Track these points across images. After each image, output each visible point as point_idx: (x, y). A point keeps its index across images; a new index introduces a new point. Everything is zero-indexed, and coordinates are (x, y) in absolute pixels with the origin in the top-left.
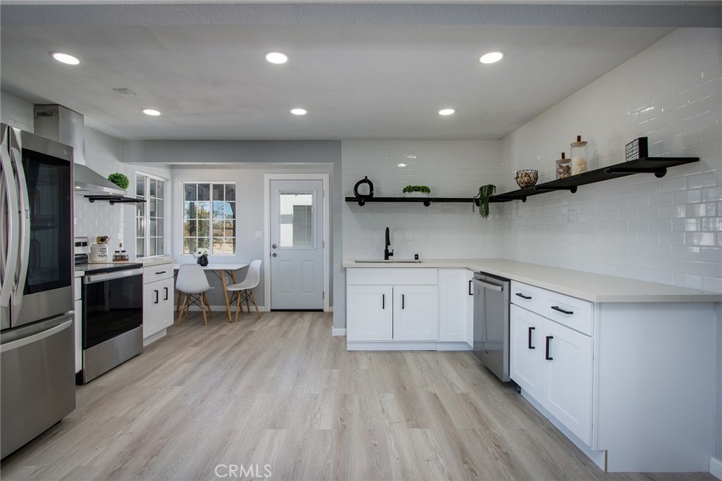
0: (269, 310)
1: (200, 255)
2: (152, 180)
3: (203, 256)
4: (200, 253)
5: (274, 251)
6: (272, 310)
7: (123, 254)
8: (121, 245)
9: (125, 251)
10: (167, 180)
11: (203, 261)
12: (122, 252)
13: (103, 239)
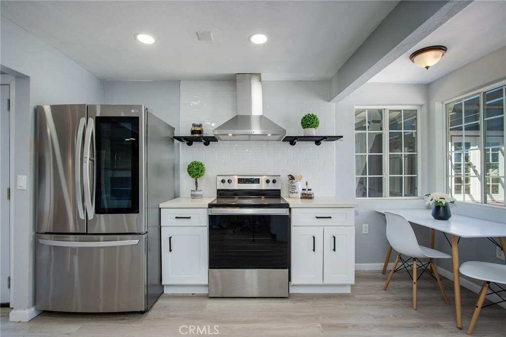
4: (432, 199)
7: (309, 192)
8: (307, 184)
9: (311, 190)
11: (442, 213)
12: (309, 190)
13: (292, 178)
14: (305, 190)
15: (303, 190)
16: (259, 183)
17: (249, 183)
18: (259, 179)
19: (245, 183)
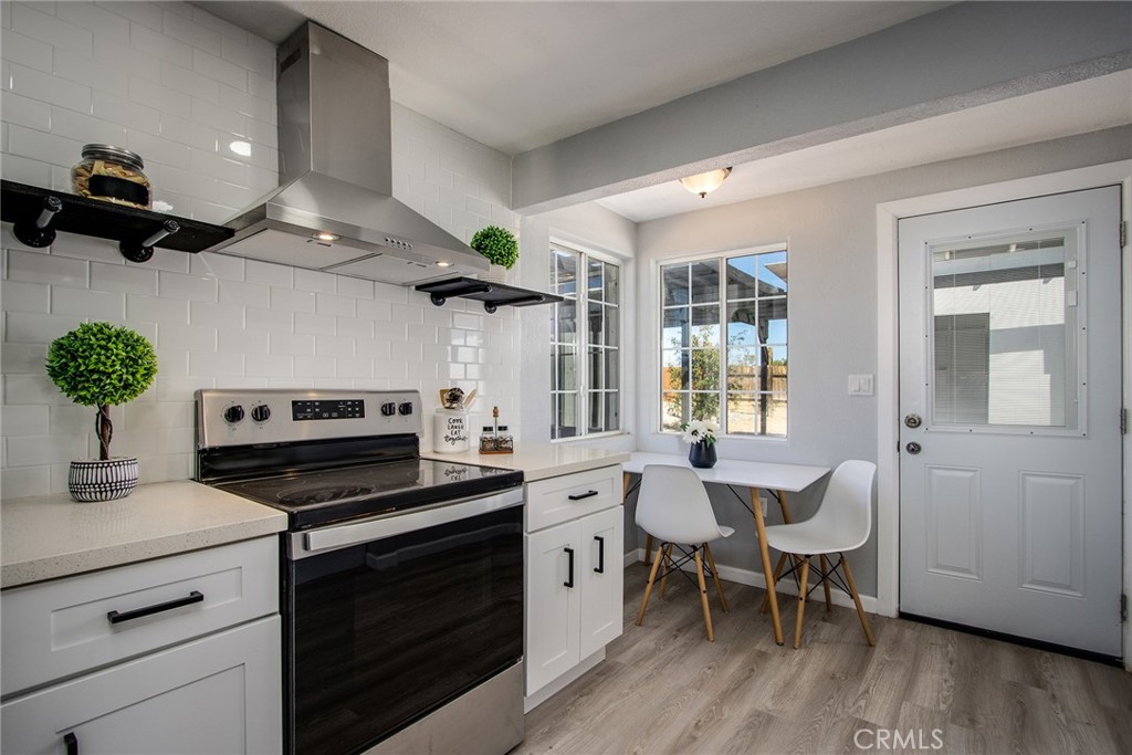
0: (894, 614)
1: (698, 439)
2: (592, 261)
3: (704, 440)
4: (695, 433)
5: (910, 435)
6: (903, 616)
7: (500, 434)
8: (496, 414)
9: (505, 428)
10: (625, 260)
11: (703, 455)
12: (500, 428)
13: (454, 397)
14: (490, 429)
15: (485, 429)
16: (362, 416)
17: (330, 417)
18: (362, 402)
19: (318, 416)
